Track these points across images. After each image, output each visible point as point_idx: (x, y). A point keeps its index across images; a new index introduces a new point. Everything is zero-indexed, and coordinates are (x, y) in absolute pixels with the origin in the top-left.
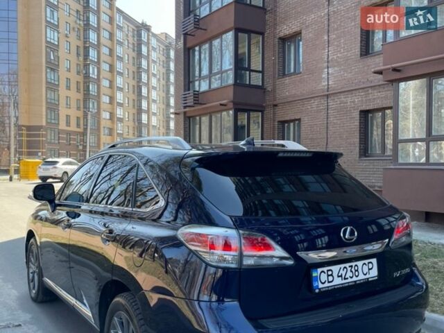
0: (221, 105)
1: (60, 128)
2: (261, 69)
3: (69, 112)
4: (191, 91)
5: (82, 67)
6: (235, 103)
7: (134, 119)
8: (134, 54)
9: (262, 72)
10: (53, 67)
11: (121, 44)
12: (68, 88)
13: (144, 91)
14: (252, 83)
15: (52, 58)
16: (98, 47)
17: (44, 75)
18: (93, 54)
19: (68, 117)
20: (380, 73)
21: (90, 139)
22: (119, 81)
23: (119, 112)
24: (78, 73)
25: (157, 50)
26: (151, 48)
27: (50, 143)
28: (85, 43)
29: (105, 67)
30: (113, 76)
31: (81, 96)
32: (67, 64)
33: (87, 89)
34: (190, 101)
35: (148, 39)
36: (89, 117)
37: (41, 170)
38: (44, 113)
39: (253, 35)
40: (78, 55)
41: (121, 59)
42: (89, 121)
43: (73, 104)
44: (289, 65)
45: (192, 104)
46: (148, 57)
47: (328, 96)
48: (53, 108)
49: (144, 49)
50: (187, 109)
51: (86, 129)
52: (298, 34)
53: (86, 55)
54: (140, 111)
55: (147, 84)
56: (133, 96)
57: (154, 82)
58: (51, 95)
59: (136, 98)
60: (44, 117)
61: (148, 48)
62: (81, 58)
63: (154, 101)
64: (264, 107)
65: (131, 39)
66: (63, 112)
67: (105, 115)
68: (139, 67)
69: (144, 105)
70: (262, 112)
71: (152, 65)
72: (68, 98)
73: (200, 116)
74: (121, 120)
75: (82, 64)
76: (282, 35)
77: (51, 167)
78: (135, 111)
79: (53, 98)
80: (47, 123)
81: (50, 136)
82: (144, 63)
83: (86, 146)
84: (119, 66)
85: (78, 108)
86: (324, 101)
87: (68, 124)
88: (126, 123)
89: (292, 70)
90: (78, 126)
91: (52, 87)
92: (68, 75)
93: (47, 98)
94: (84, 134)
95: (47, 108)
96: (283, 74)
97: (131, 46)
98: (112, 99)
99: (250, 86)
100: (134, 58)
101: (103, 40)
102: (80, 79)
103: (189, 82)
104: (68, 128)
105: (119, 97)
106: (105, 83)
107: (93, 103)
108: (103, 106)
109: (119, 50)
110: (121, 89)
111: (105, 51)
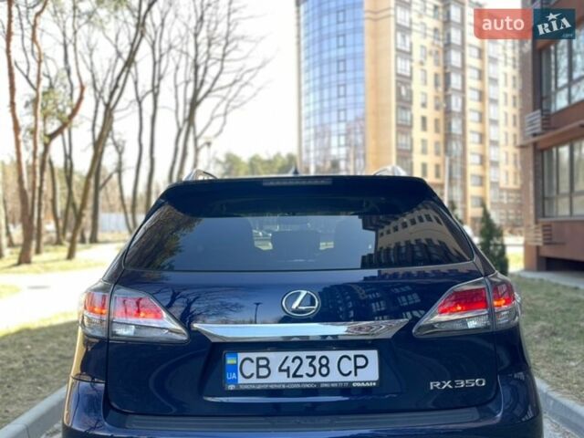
3: (426, 159)
5: (442, 100)
7: (515, 162)
8: (515, 74)
11: (494, 61)
12: (424, 127)
15: (404, 93)
16: (462, 70)
17: (394, 116)
18: (455, 81)
19: (424, 164)
22: (492, 112)
23: (493, 154)
24: (437, 108)
28: (445, 68)
29: (472, 95)
30: (484, 105)
31: (440, 138)
32: (422, 99)
40: (436, 85)
41: (494, 81)
43: (431, 148)
48: (404, 155)
53: (448, 84)
58: (403, 140)
62: (441, 89)
66: (417, 160)
67: (472, 160)
72: (424, 141)
74: (495, 164)
75: (441, 95)
84: (492, 91)
85: (437, 153)
88: (503, 166)
90: (438, 175)
91: (404, 129)
92: (424, 112)
93: (397, 144)
95: (398, 157)
97: (510, 61)
98: (482, 137)
100: (514, 79)
101: (469, 61)
102: (440, 115)
105: (493, 133)
106: (472, 117)
107: (457, 146)
108: (470, 147)
109: (492, 70)
110: (495, 122)
111: (472, 74)
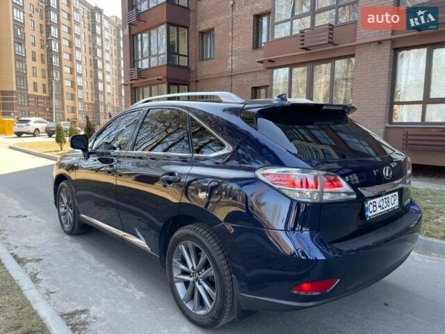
0: (158, 79)
1: (29, 93)
2: (186, 54)
3: (36, 80)
4: (136, 68)
5: (45, 42)
6: (168, 79)
7: (92, 87)
8: (90, 33)
9: (188, 56)
10: (20, 42)
11: (77, 23)
12: (34, 59)
13: (100, 64)
14: (180, 64)
15: (19, 34)
16: (58, 25)
17: (13, 48)
18: (54, 31)
19: (35, 84)
20: (262, 62)
21: (55, 102)
22: (78, 55)
23: (79, 81)
24: (42, 47)
25: (109, 30)
26: (103, 29)
27: (21, 105)
28: (47, 21)
29: (65, 43)
30: (72, 50)
31: (45, 67)
32: (32, 39)
33: (50, 61)
34: (135, 76)
35: (101, 21)
36: (54, 84)
37: (16, 127)
38: (14, 80)
39: (180, 28)
40: (41, 32)
41: (78, 36)
42: (54, 88)
43: (39, 73)
44: (207, 53)
45: (136, 78)
46: (101, 36)
47: (231, 76)
48: (21, 76)
49: (98, 29)
50: (133, 82)
51: (51, 94)
52: (212, 30)
53: (48, 32)
54: (96, 80)
55: (102, 59)
56: (90, 68)
57: (107, 57)
58: (20, 65)
59: (92, 70)
60: (14, 83)
61: (101, 28)
62: (44, 35)
63: (108, 73)
64: (190, 82)
65: (86, 20)
66: (31, 80)
67: (67, 83)
68: (94, 44)
69: (100, 76)
70: (188, 85)
71: (105, 43)
72: (35, 68)
73: (143, 87)
74: (81, 88)
75: (45, 39)
76: (201, 29)
77: (25, 124)
78: (92, 80)
79: (21, 67)
80: (17, 88)
81: (21, 100)
82: (98, 41)
83: (52, 108)
84: (77, 42)
85: (44, 77)
86: (229, 80)
87: (35, 89)
88: (85, 90)
89: (209, 57)
90: (44, 91)
91: (20, 59)
92: (34, 49)
93: (16, 68)
94: (50, 98)
95: (17, 76)
96: (202, 58)
97: (86, 26)
98: (72, 70)
99: (179, 67)
100: (89, 36)
101: (62, 20)
102: (44, 52)
103: (134, 61)
104: (35, 93)
105: (79, 68)
106: (66, 56)
107: (56, 73)
108: (65, 76)
109: (76, 29)
110: (80, 62)
111: (64, 29)
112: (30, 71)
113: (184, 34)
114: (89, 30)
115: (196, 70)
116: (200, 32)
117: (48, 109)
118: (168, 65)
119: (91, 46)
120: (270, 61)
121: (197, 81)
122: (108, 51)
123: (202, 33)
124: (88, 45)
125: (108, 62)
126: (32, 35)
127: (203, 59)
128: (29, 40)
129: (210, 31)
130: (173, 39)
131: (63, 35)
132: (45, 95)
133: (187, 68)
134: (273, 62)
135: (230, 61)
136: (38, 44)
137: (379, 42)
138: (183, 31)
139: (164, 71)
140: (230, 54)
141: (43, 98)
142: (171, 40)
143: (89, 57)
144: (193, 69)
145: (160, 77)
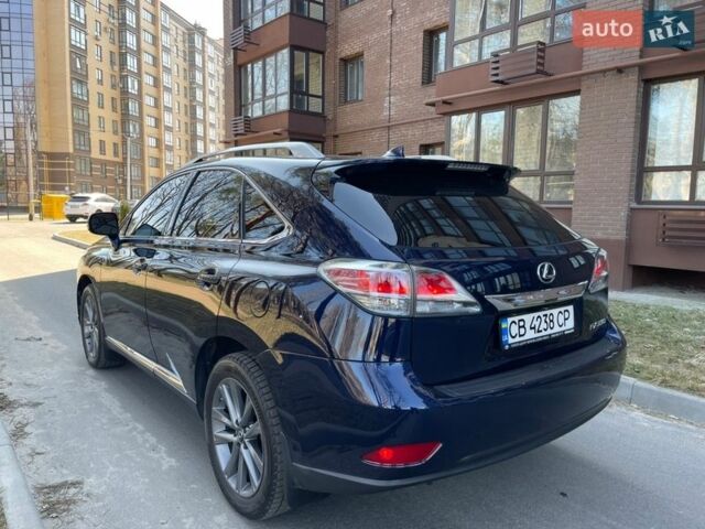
0: (275, 134)
1: (92, 156)
2: (321, 94)
3: (103, 137)
4: (243, 117)
5: (118, 79)
7: (187, 147)
8: (186, 65)
9: (322, 97)
10: (80, 78)
11: (167, 50)
12: (101, 106)
13: (199, 112)
14: (310, 109)
15: (79, 66)
16: (138, 53)
17: (69, 89)
18: (131, 62)
19: (102, 143)
20: (433, 104)
21: (131, 171)
22: (167, 99)
23: (168, 138)
24: (113, 87)
25: (215, 61)
26: (207, 58)
27: (80, 175)
28: (120, 47)
29: (148, 80)
30: (159, 92)
31: (117, 116)
32: (97, 75)
33: (125, 108)
34: (241, 129)
35: (203, 46)
36: (129, 142)
37: (68, 207)
38: (71, 137)
39: (311, 54)
40: (112, 63)
41: (168, 70)
43: (109, 126)
44: (352, 91)
45: (242, 132)
46: (203, 69)
48: (81, 130)
49: (198, 59)
50: (238, 138)
51: (125, 159)
52: (359, 56)
53: (123, 64)
54: (194, 138)
55: (204, 104)
56: (184, 119)
57: (211, 101)
58: (79, 114)
59: (188, 121)
60: (71, 141)
61: (203, 57)
62: (116, 68)
63: (212, 125)
64: (325, 138)
65: (180, 45)
66: (95, 136)
67: (150, 142)
68: (192, 81)
69: (200, 130)
70: (323, 143)
71: (208, 80)
72: (101, 117)
74: (170, 148)
75: (117, 75)
76: (343, 55)
77: (81, 203)
78: (188, 137)
79: (81, 117)
80: (75, 149)
81: (79, 167)
82: (199, 77)
83: (126, 180)
84: (166, 79)
85: (115, 133)
86: (385, 133)
87: (102, 151)
88: (176, 152)
89: (355, 97)
90: (116, 154)
91: (80, 104)
92: (101, 89)
93: (73, 118)
94: (123, 164)
95: (74, 131)
96: (345, 99)
97: (181, 54)
98: (158, 121)
99: (308, 113)
100: (185, 70)
101: (144, 46)
102: (116, 94)
103: (241, 106)
104: (102, 157)
105: (168, 119)
106: (148, 101)
107: (134, 126)
108: (147, 130)
109: (165, 59)
110: (169, 110)
111: (147, 59)
112: (94, 124)
113: (318, 62)
114: (185, 60)
115: (335, 119)
116: (341, 59)
117: (120, 181)
118: (291, 111)
119: (187, 84)
120: (445, 102)
121: (336, 136)
122: (212, 93)
123: (345, 61)
124: (183, 84)
125: (212, 109)
126: (99, 68)
127: (346, 102)
128: (94, 75)
129: (357, 58)
130: (300, 71)
131: (145, 68)
132: (116, 159)
133: (321, 116)
134: (450, 103)
135: (386, 105)
136: (107, 81)
137: (620, 70)
138: (316, 59)
139: (285, 120)
140: (387, 92)
141: (114, 164)
142: (296, 73)
143: (184, 102)
144: (330, 117)
145: (277, 131)
